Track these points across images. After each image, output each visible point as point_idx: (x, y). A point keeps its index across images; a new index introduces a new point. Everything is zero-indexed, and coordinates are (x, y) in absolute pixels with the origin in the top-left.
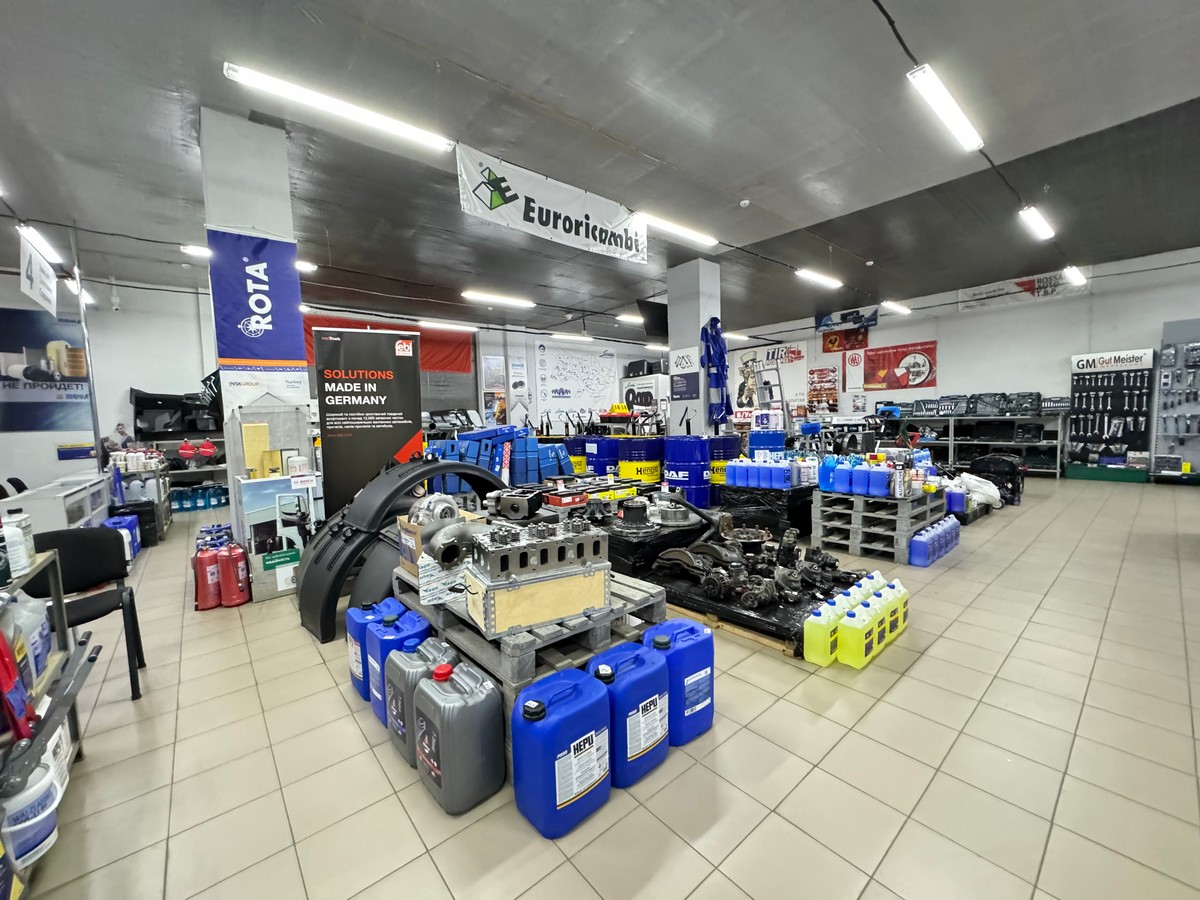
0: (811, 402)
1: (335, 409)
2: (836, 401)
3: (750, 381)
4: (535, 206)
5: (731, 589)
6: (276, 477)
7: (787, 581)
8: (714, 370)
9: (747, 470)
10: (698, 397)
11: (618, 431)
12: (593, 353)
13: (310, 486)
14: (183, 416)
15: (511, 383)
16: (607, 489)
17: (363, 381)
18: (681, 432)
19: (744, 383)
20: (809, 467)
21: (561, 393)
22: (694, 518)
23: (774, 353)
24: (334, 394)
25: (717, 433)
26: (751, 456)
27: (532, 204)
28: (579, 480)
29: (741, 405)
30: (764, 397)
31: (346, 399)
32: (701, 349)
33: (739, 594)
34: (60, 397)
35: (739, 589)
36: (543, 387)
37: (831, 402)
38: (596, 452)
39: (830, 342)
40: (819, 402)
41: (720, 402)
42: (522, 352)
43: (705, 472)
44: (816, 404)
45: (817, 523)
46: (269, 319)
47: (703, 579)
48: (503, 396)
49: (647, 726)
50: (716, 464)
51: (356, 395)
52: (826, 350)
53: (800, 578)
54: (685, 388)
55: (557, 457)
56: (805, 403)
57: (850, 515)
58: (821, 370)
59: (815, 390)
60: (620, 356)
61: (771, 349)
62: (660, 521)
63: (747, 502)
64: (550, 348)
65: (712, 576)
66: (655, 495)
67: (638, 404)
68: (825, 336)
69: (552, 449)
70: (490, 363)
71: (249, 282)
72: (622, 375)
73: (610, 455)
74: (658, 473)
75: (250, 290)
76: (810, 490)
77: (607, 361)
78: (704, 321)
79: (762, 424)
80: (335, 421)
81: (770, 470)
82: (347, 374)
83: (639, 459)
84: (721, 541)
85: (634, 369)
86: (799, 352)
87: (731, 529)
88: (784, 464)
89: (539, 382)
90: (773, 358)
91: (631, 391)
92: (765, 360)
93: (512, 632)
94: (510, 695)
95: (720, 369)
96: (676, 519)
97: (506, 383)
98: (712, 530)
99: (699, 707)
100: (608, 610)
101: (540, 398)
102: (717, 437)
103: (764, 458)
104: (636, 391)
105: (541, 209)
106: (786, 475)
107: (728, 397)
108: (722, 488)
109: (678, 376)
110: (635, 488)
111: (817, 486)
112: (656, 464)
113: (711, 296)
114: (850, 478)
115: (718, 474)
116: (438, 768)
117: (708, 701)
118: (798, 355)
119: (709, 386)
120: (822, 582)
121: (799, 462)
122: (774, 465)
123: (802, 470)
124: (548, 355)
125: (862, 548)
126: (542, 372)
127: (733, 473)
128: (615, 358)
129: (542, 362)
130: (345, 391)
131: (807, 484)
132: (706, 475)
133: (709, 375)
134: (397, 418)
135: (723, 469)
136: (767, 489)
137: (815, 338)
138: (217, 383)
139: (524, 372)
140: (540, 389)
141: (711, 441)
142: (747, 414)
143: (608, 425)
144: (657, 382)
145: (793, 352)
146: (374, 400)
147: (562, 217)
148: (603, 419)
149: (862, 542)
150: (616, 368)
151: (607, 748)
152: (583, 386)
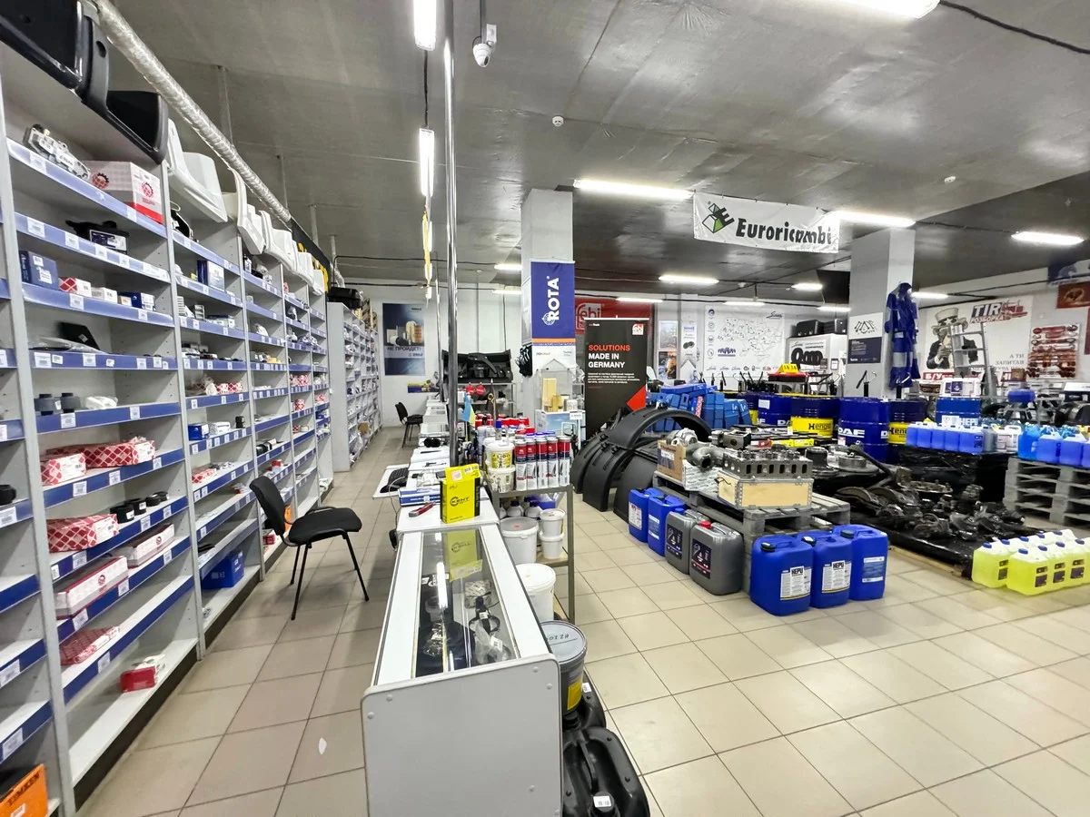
0: (1033, 364)
1: (594, 370)
2: (1074, 364)
3: (947, 341)
4: (746, 224)
5: (905, 522)
6: (561, 411)
7: (964, 525)
8: (900, 335)
9: (931, 434)
10: (879, 361)
11: (786, 389)
12: (760, 315)
13: (579, 419)
14: (468, 367)
15: (682, 344)
16: (788, 438)
17: (611, 352)
18: (860, 393)
19: (939, 342)
20: (1008, 435)
21: (727, 352)
22: (871, 467)
23: (982, 310)
24: (593, 361)
25: (899, 396)
26: (938, 420)
27: (744, 224)
28: (760, 430)
29: (932, 366)
30: (962, 361)
31: (601, 364)
32: (885, 316)
33: (913, 526)
34: (410, 355)
35: (912, 523)
36: (710, 347)
37: (1065, 365)
38: (768, 407)
39: (1071, 296)
40: (1045, 365)
41: (905, 365)
42: (694, 316)
43: (883, 433)
44: (1041, 367)
45: (1011, 488)
46: (558, 313)
47: (878, 512)
48: (674, 354)
49: (837, 577)
50: (896, 425)
51: (607, 361)
52: (1062, 304)
53: (977, 523)
54: (864, 352)
55: (739, 410)
56: (1025, 366)
57: (1055, 484)
58: (1052, 329)
59: (1041, 351)
60: (788, 316)
61: (979, 305)
62: (838, 467)
63: (928, 463)
64: (718, 312)
65: (887, 509)
66: (832, 447)
67: (805, 363)
68: (1063, 290)
69: (736, 403)
70: (666, 326)
71: (549, 291)
72: (788, 335)
73: (784, 410)
74: (831, 429)
75: (549, 296)
76: (1006, 457)
77: (774, 323)
78: (892, 287)
79: (953, 390)
80: (593, 378)
81: (959, 435)
82: (602, 348)
83: (812, 416)
84: (899, 489)
85: (802, 330)
86: (1020, 308)
87: (908, 481)
88: (977, 430)
89: (707, 342)
90: (981, 314)
91: (799, 350)
92: (969, 318)
93: (751, 508)
94: (749, 541)
95: (907, 334)
96: (853, 466)
97: (676, 343)
98: (889, 479)
99: (873, 580)
100: (809, 508)
101: (706, 355)
102: (899, 400)
103: (952, 423)
104: (804, 351)
105: (750, 226)
106: (979, 441)
107: (915, 361)
108: (901, 446)
109: (857, 340)
110: (812, 440)
111: (1016, 454)
112: (829, 421)
113: (902, 263)
114: (1058, 448)
115: (898, 434)
116: (709, 568)
117: (880, 579)
118: (1019, 312)
119: (892, 350)
120: (1000, 530)
121: (996, 429)
122: (963, 430)
123: (999, 437)
124: (717, 319)
125: (1066, 517)
126: (710, 334)
127: (916, 434)
128: (783, 320)
129: (711, 325)
130: (599, 359)
131: (1004, 451)
132: (884, 434)
133: (893, 339)
134: (631, 377)
135: (905, 431)
136: (953, 452)
137: (1046, 291)
138: (530, 353)
139: (694, 333)
140: (707, 348)
141: (892, 404)
142: (939, 376)
143: (774, 383)
144: (828, 342)
145: (1012, 309)
146: (617, 365)
147: (766, 229)
148: (772, 377)
149: (1067, 512)
150: (783, 328)
151: (810, 579)
152: (748, 345)
